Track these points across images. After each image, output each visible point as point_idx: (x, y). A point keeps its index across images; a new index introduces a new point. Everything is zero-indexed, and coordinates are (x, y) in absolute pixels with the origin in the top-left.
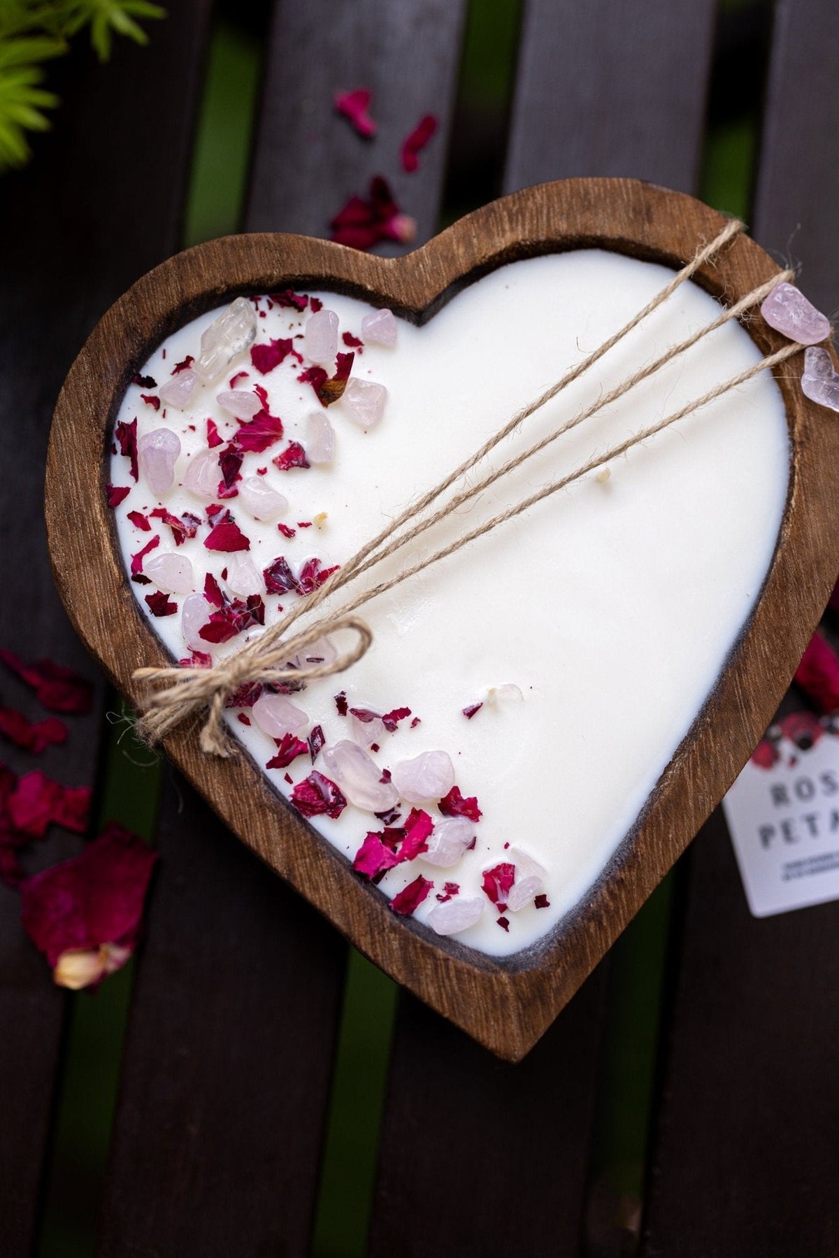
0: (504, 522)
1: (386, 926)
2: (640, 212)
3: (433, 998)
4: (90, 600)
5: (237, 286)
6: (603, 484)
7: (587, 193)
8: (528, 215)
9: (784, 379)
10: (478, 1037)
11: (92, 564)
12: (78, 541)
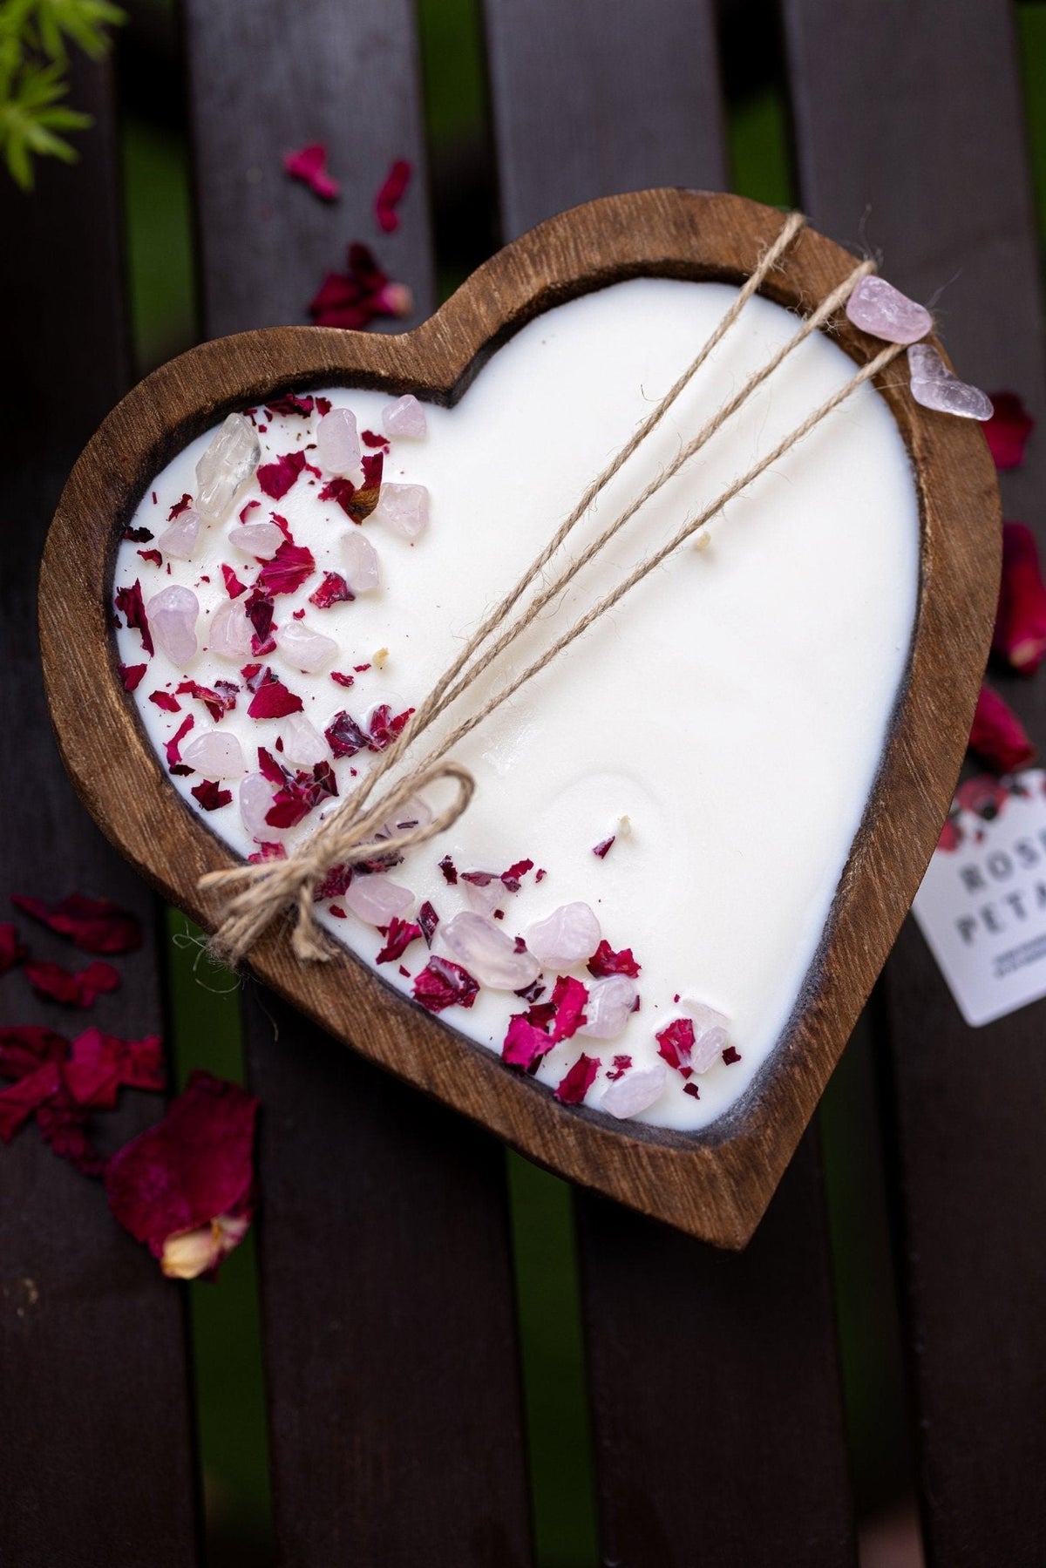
0: (598, 618)
1: (555, 1122)
2: (683, 225)
3: (629, 1195)
4: (127, 807)
5: (227, 400)
6: (703, 551)
7: (616, 215)
8: (552, 253)
9: (888, 389)
10: (690, 1230)
11: (120, 762)
12: (99, 740)
